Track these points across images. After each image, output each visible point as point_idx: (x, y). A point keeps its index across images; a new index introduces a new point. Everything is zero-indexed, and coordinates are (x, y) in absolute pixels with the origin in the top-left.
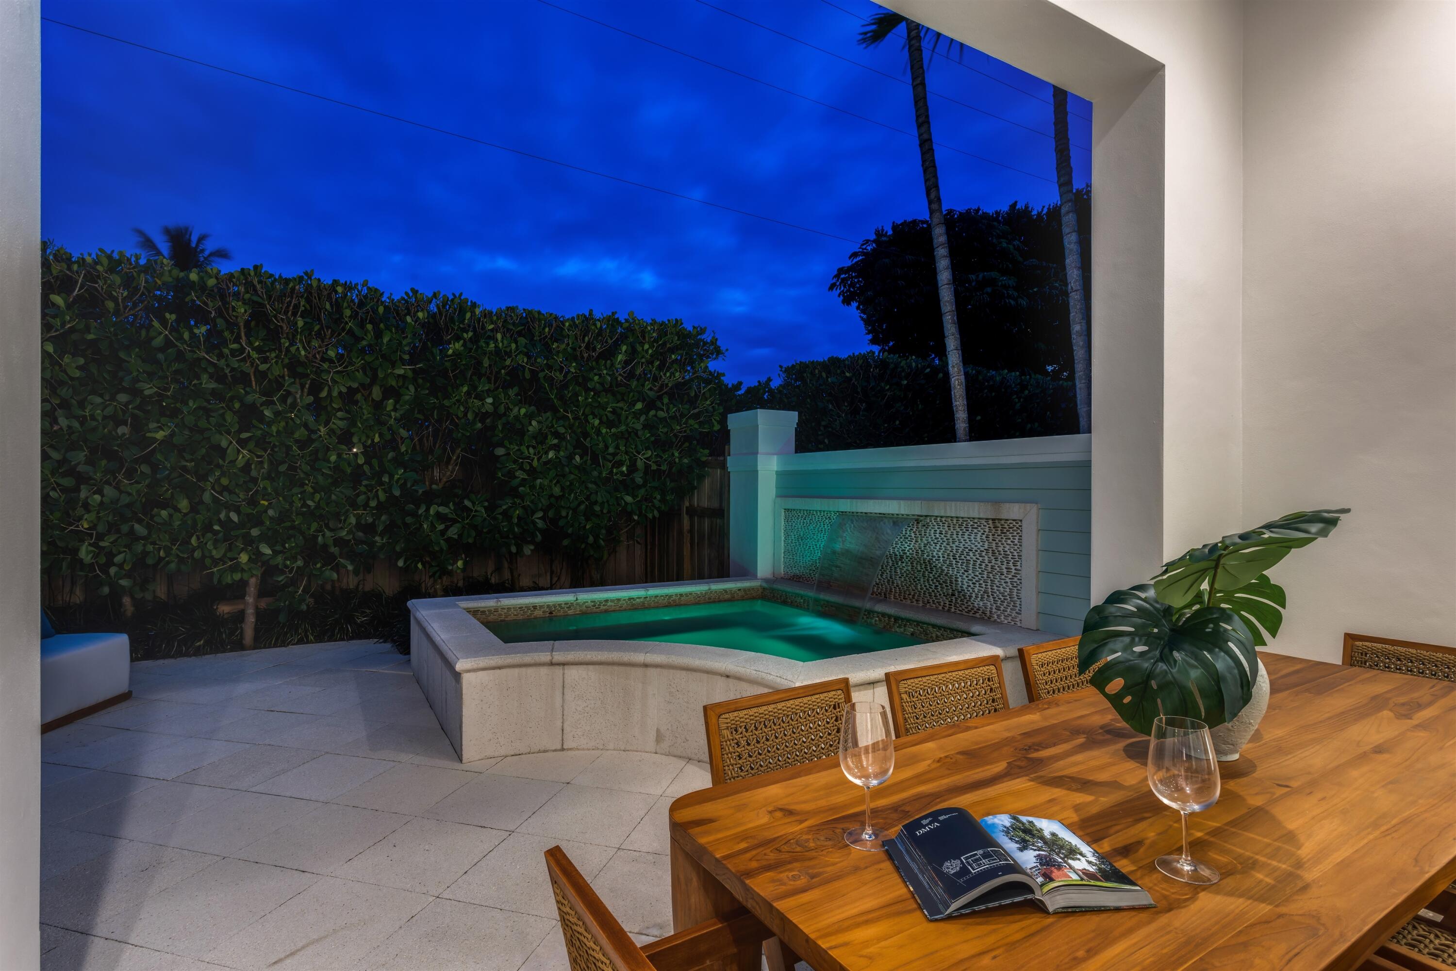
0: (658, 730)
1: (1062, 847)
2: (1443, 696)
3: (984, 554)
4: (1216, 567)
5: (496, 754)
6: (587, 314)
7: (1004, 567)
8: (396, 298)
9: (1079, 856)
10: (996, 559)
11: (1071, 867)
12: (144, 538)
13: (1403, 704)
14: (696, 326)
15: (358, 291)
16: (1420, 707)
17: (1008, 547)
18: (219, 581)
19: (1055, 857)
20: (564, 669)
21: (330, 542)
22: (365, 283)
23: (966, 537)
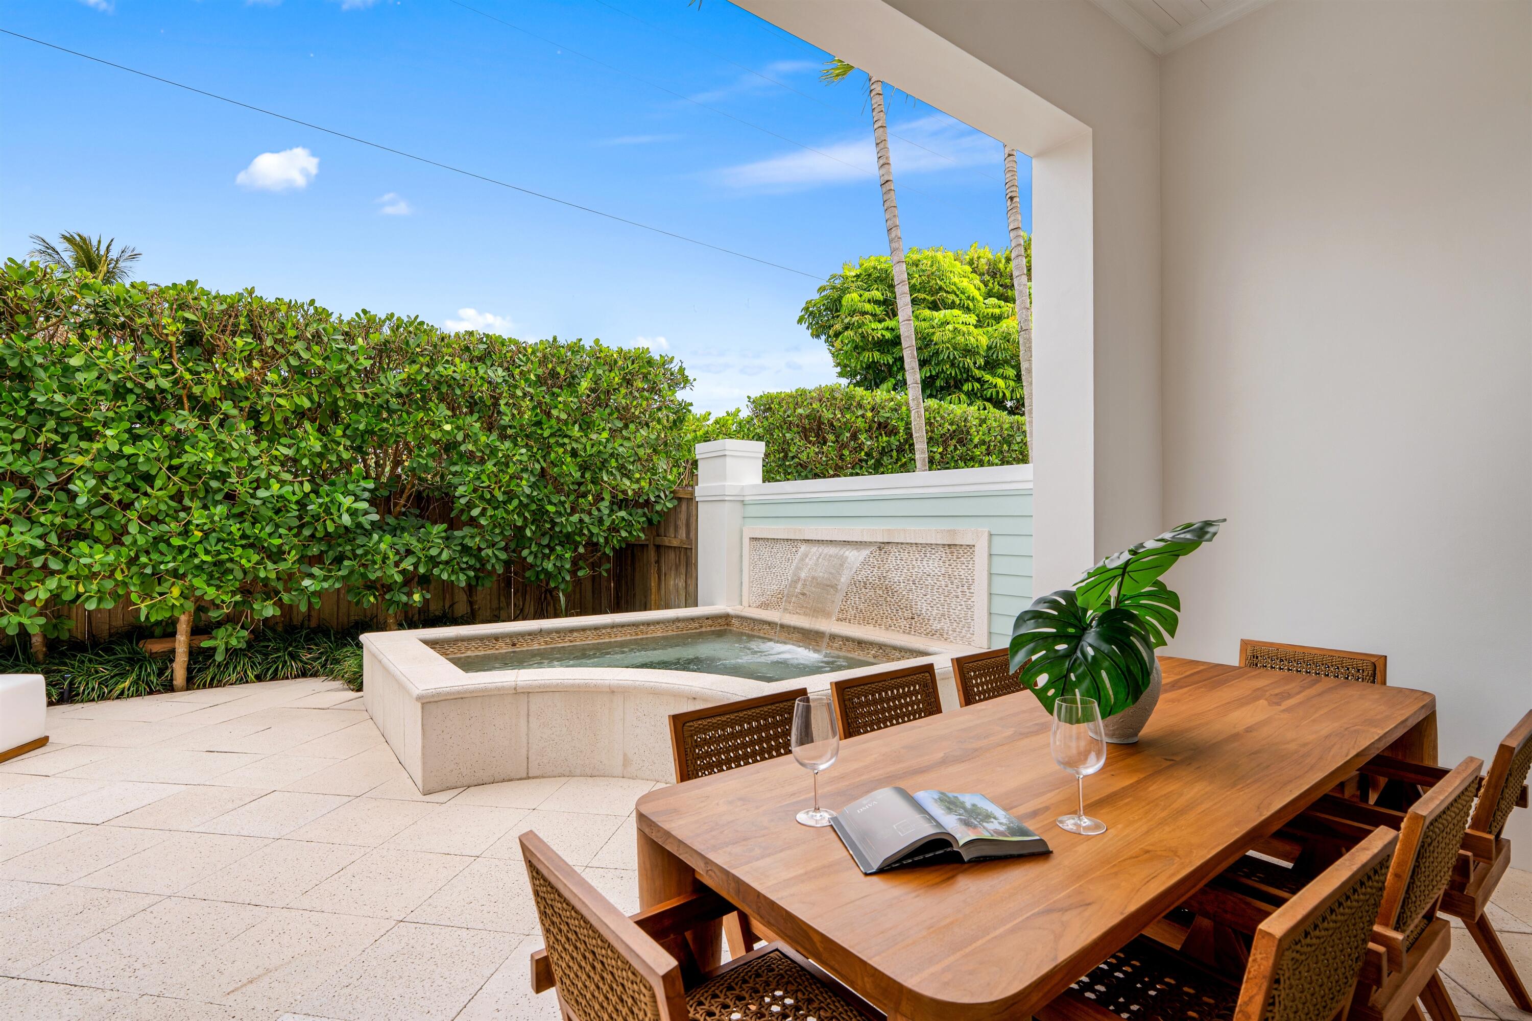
0: (625, 755)
1: (979, 814)
2: (1308, 688)
3: (941, 578)
4: (1123, 575)
5: (459, 784)
6: (551, 340)
7: (959, 590)
8: (346, 318)
9: (992, 820)
10: (952, 583)
11: (984, 828)
12: (59, 572)
13: (1276, 695)
14: (663, 355)
15: (304, 311)
16: (1289, 696)
17: (963, 572)
18: (147, 617)
19: (973, 821)
20: (528, 697)
21: (273, 576)
22: (312, 302)
23: (925, 562)
